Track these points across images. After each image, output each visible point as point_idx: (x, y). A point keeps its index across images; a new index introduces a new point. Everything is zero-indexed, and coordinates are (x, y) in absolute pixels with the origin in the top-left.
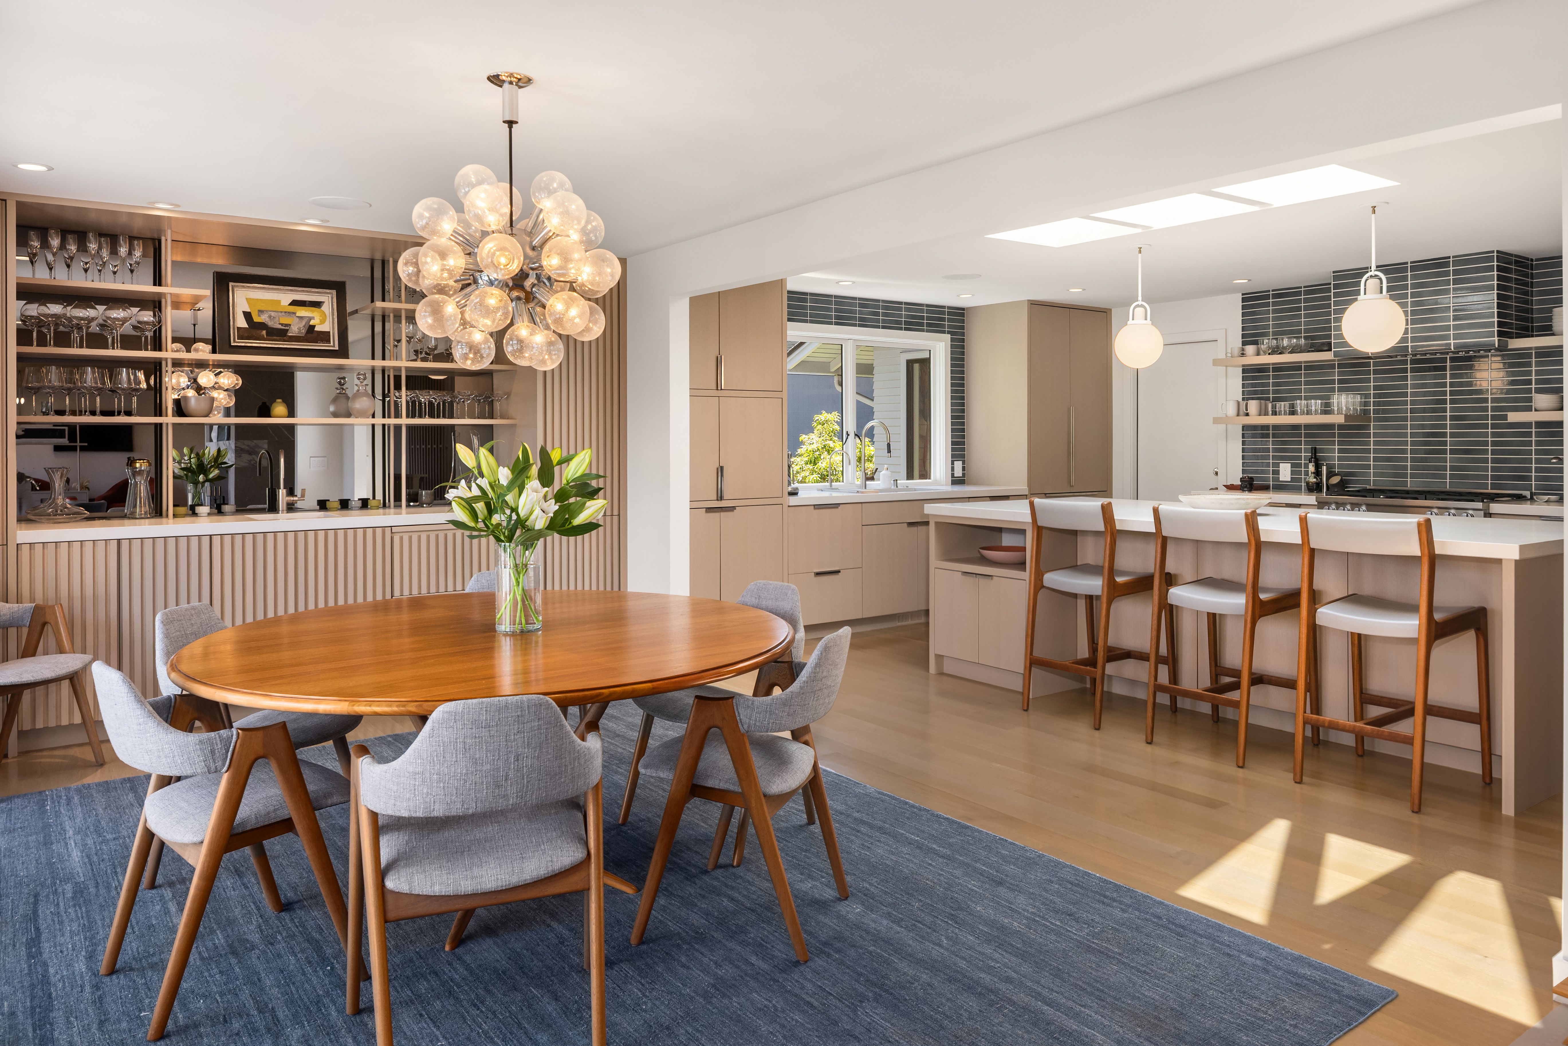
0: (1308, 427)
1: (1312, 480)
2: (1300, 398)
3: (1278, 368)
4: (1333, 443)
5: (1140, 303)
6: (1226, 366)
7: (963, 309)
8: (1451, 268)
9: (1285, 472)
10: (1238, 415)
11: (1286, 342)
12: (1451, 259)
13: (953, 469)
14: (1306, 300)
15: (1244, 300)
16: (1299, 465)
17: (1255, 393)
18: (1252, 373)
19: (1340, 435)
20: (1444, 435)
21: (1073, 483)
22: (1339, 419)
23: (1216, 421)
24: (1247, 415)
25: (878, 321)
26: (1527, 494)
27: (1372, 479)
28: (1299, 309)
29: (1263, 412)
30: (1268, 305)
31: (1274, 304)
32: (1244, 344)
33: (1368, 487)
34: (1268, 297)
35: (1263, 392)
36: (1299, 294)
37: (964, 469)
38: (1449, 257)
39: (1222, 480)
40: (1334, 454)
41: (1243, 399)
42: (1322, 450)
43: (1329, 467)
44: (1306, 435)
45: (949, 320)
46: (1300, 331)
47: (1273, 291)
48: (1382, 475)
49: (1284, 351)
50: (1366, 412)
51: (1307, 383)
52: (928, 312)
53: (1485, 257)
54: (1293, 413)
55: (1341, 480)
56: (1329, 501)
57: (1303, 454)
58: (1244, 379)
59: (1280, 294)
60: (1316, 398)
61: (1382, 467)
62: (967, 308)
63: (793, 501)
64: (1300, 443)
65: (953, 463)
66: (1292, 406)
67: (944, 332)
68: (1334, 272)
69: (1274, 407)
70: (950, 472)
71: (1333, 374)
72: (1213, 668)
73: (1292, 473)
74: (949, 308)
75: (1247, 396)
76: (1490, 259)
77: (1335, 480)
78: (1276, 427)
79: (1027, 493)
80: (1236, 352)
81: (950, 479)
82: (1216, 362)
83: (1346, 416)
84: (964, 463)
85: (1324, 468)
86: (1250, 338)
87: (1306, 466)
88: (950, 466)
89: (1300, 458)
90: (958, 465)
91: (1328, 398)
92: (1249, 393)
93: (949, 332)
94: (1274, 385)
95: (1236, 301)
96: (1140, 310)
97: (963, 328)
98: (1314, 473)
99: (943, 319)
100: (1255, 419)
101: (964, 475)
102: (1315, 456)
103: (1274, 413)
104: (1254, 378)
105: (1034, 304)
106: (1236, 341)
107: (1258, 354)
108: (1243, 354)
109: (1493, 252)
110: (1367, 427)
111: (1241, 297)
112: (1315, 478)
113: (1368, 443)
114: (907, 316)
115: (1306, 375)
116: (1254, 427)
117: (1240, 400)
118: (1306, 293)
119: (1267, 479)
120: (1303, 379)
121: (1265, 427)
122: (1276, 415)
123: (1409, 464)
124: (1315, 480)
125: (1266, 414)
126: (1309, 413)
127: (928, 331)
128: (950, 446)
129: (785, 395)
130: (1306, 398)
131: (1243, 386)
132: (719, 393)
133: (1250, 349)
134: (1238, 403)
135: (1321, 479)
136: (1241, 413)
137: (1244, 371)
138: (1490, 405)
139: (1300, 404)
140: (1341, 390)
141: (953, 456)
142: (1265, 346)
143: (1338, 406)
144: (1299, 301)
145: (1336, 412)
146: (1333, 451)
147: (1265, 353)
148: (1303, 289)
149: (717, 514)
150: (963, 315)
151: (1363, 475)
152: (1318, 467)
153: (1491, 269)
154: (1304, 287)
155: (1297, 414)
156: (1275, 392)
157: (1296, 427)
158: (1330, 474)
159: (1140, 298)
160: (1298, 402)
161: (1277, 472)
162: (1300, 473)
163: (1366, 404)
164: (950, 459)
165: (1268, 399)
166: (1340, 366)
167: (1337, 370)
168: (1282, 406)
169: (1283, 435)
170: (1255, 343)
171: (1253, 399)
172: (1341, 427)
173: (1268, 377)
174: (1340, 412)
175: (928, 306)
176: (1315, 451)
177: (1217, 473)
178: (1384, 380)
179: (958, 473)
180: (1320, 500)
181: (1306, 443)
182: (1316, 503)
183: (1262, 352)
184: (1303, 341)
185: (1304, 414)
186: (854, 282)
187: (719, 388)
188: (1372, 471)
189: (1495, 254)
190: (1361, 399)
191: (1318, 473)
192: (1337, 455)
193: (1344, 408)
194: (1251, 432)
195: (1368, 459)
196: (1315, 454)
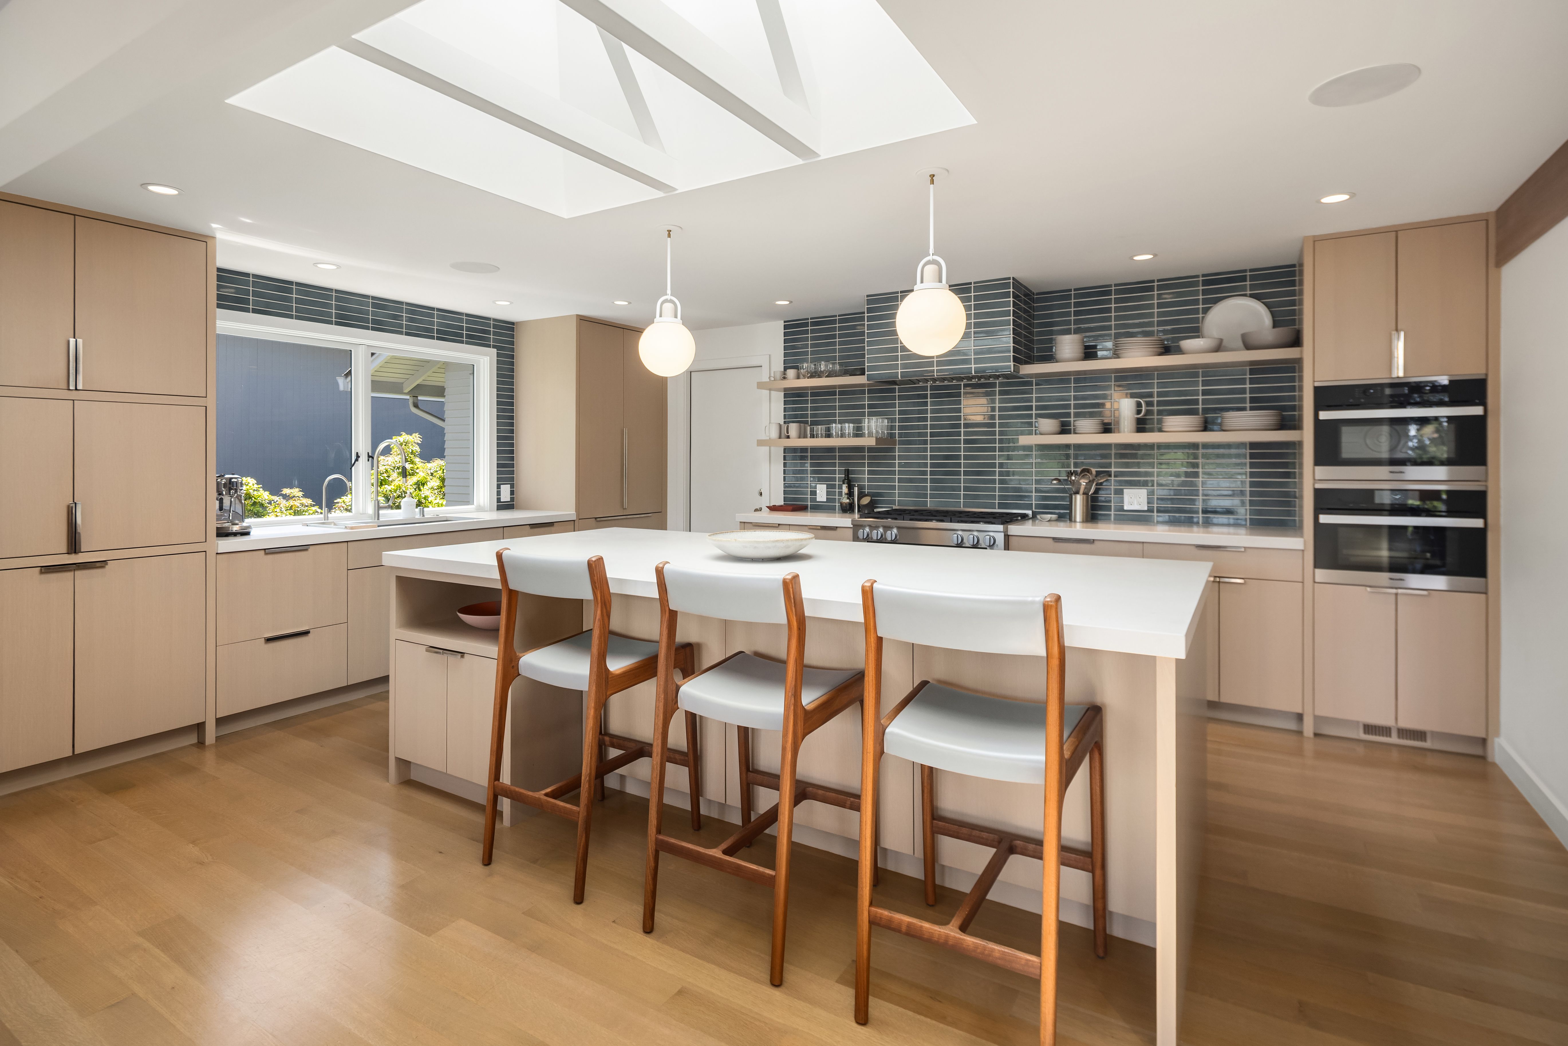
0: (842, 449)
1: (846, 500)
2: (835, 422)
3: (817, 392)
4: (863, 465)
5: (669, 297)
6: (770, 390)
7: (513, 323)
8: (973, 294)
9: (822, 491)
10: (780, 437)
11: (823, 368)
12: (973, 285)
13: (499, 493)
14: (841, 328)
15: (785, 327)
16: (834, 486)
17: (796, 416)
18: (793, 397)
19: (870, 458)
20: (958, 457)
21: (626, 505)
22: (870, 442)
23: (761, 443)
24: (788, 437)
25: (401, 326)
26: (1029, 512)
27: (898, 499)
28: (834, 337)
29: (802, 435)
30: (806, 332)
31: (813, 331)
32: (785, 369)
33: (894, 507)
34: (806, 325)
35: (802, 416)
36: (834, 322)
37: (512, 493)
38: (970, 283)
39: (765, 502)
40: (864, 476)
41: (785, 422)
42: (854, 472)
43: (861, 488)
44: (840, 458)
45: (495, 334)
46: (834, 358)
47: (811, 319)
48: (906, 495)
49: (822, 375)
50: (892, 436)
51: (841, 408)
52: (468, 322)
53: (1002, 283)
54: (829, 435)
55: (871, 500)
56: (864, 524)
57: (837, 476)
58: (785, 403)
59: (818, 322)
60: (849, 422)
61: (906, 488)
62: (517, 323)
63: (226, 545)
64: (834, 465)
65: (499, 487)
66: (828, 430)
67: (489, 346)
68: (868, 296)
69: (812, 430)
70: (496, 497)
71: (863, 399)
72: (744, 775)
73: (828, 493)
74: (495, 320)
75: (789, 419)
76: (1007, 286)
77: (866, 501)
78: (814, 449)
79: (574, 518)
80: (778, 376)
81: (496, 504)
82: (761, 385)
83: (876, 438)
84: (512, 486)
85: (856, 489)
86: (792, 361)
87: (840, 487)
88: (496, 490)
89: (834, 479)
90: (506, 489)
91: (860, 421)
92: (791, 416)
93: (494, 347)
94: (813, 409)
95: (778, 328)
96: (668, 307)
97: (512, 343)
98: (847, 494)
99: (488, 332)
100: (796, 442)
101: (512, 499)
102: (848, 477)
103: (812, 436)
104: (794, 402)
105: (583, 320)
106: (778, 364)
107: (798, 378)
108: (784, 378)
109: (1009, 278)
110: (893, 450)
111: (783, 324)
112: (848, 498)
113: (893, 465)
114: (439, 324)
115: (840, 400)
116: (794, 450)
117: (782, 423)
118: (841, 321)
119: (806, 500)
120: (837, 404)
121: (804, 450)
122: (813, 437)
123: (929, 485)
124: (848, 501)
125: (805, 437)
126: (842, 436)
127: (467, 343)
128: (495, 469)
129: (211, 402)
130: (841, 422)
131: (785, 410)
132: (74, 395)
133: (791, 373)
134: (780, 426)
135: (853, 499)
136: (783, 435)
137: (785, 396)
138: (997, 429)
139: (835, 428)
140: (871, 414)
141: (499, 479)
142: (805, 370)
143: (868, 429)
144: (834, 329)
145: (866, 435)
146: (863, 472)
147: (804, 377)
148: (838, 318)
149: (69, 575)
150: (512, 329)
151: (890, 495)
152: (850, 488)
153: (1007, 295)
154: (839, 316)
155: (833, 437)
156: (813, 416)
157: (831, 450)
158: (861, 495)
159: (669, 292)
160: (834, 425)
161: (814, 493)
162: (834, 493)
163: (892, 428)
164: (495, 483)
165: (806, 422)
166: (870, 391)
167: (867, 395)
168: (820, 429)
169: (819, 458)
170: (796, 368)
171: (793, 422)
172: (871, 449)
173: (806, 402)
174: (870, 435)
175: (467, 315)
176: (847, 472)
177: (761, 494)
178: (907, 405)
179: (506, 496)
180: (856, 523)
181: (840, 465)
182: (852, 526)
183: (801, 376)
184: (837, 367)
185: (838, 437)
186: (339, 267)
187: (72, 387)
188: (897, 491)
189: (1011, 281)
190: (888, 423)
191: (850, 494)
192: (866, 476)
193: (874, 431)
194: (793, 455)
195: (893, 480)
196: (848, 475)
